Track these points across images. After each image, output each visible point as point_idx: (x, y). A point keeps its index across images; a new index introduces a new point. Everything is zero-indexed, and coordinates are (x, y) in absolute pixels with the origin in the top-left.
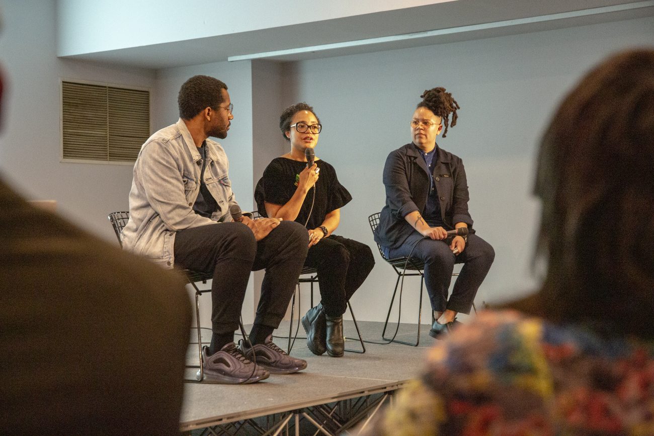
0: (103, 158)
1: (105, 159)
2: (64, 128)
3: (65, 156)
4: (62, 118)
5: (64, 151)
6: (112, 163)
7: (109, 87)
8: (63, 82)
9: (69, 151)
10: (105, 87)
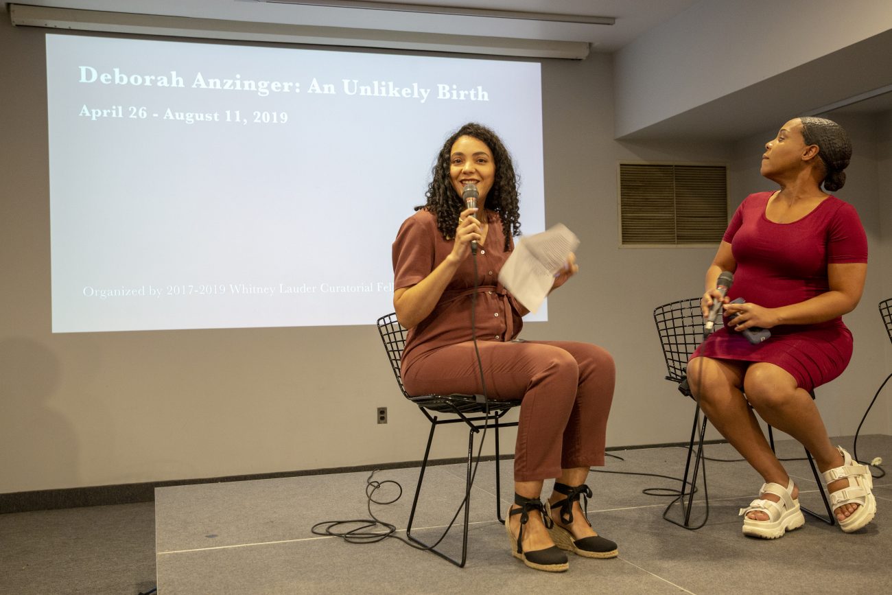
0: (671, 241)
1: (673, 242)
2: (623, 212)
3: (624, 242)
4: (620, 202)
5: (623, 236)
6: (679, 246)
7: (676, 166)
8: (621, 165)
9: (629, 236)
10: (672, 166)
